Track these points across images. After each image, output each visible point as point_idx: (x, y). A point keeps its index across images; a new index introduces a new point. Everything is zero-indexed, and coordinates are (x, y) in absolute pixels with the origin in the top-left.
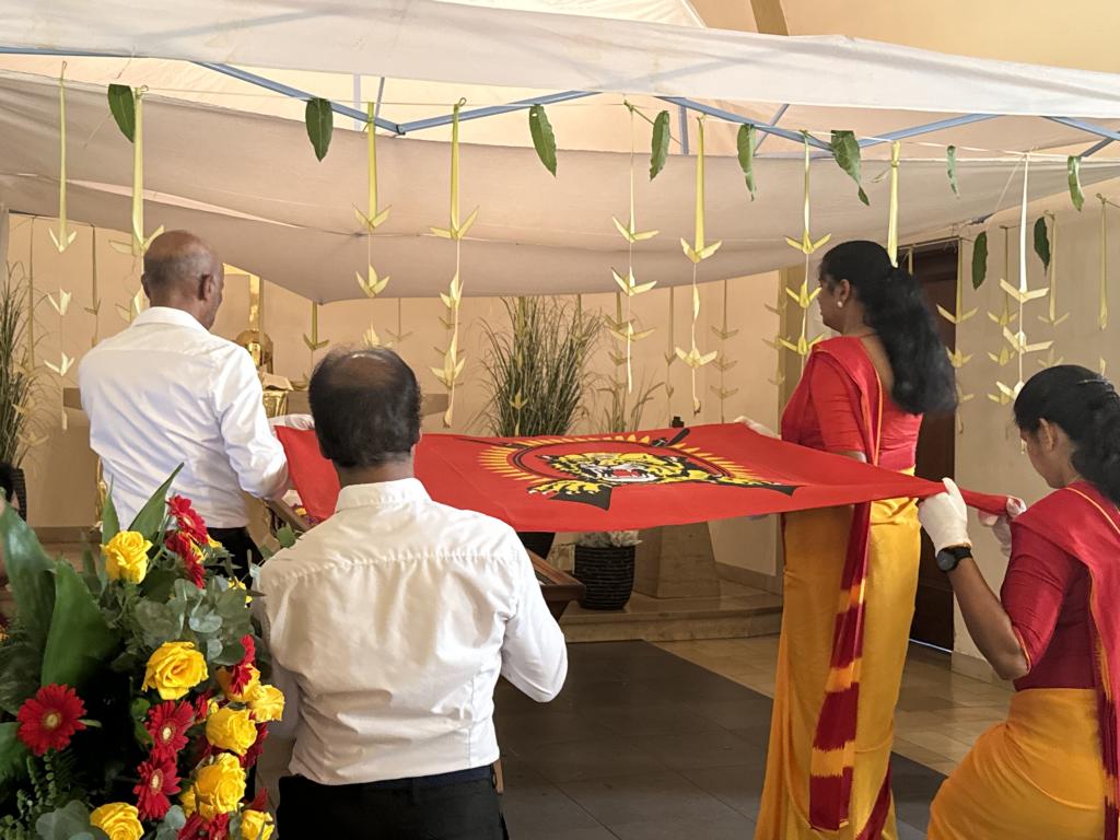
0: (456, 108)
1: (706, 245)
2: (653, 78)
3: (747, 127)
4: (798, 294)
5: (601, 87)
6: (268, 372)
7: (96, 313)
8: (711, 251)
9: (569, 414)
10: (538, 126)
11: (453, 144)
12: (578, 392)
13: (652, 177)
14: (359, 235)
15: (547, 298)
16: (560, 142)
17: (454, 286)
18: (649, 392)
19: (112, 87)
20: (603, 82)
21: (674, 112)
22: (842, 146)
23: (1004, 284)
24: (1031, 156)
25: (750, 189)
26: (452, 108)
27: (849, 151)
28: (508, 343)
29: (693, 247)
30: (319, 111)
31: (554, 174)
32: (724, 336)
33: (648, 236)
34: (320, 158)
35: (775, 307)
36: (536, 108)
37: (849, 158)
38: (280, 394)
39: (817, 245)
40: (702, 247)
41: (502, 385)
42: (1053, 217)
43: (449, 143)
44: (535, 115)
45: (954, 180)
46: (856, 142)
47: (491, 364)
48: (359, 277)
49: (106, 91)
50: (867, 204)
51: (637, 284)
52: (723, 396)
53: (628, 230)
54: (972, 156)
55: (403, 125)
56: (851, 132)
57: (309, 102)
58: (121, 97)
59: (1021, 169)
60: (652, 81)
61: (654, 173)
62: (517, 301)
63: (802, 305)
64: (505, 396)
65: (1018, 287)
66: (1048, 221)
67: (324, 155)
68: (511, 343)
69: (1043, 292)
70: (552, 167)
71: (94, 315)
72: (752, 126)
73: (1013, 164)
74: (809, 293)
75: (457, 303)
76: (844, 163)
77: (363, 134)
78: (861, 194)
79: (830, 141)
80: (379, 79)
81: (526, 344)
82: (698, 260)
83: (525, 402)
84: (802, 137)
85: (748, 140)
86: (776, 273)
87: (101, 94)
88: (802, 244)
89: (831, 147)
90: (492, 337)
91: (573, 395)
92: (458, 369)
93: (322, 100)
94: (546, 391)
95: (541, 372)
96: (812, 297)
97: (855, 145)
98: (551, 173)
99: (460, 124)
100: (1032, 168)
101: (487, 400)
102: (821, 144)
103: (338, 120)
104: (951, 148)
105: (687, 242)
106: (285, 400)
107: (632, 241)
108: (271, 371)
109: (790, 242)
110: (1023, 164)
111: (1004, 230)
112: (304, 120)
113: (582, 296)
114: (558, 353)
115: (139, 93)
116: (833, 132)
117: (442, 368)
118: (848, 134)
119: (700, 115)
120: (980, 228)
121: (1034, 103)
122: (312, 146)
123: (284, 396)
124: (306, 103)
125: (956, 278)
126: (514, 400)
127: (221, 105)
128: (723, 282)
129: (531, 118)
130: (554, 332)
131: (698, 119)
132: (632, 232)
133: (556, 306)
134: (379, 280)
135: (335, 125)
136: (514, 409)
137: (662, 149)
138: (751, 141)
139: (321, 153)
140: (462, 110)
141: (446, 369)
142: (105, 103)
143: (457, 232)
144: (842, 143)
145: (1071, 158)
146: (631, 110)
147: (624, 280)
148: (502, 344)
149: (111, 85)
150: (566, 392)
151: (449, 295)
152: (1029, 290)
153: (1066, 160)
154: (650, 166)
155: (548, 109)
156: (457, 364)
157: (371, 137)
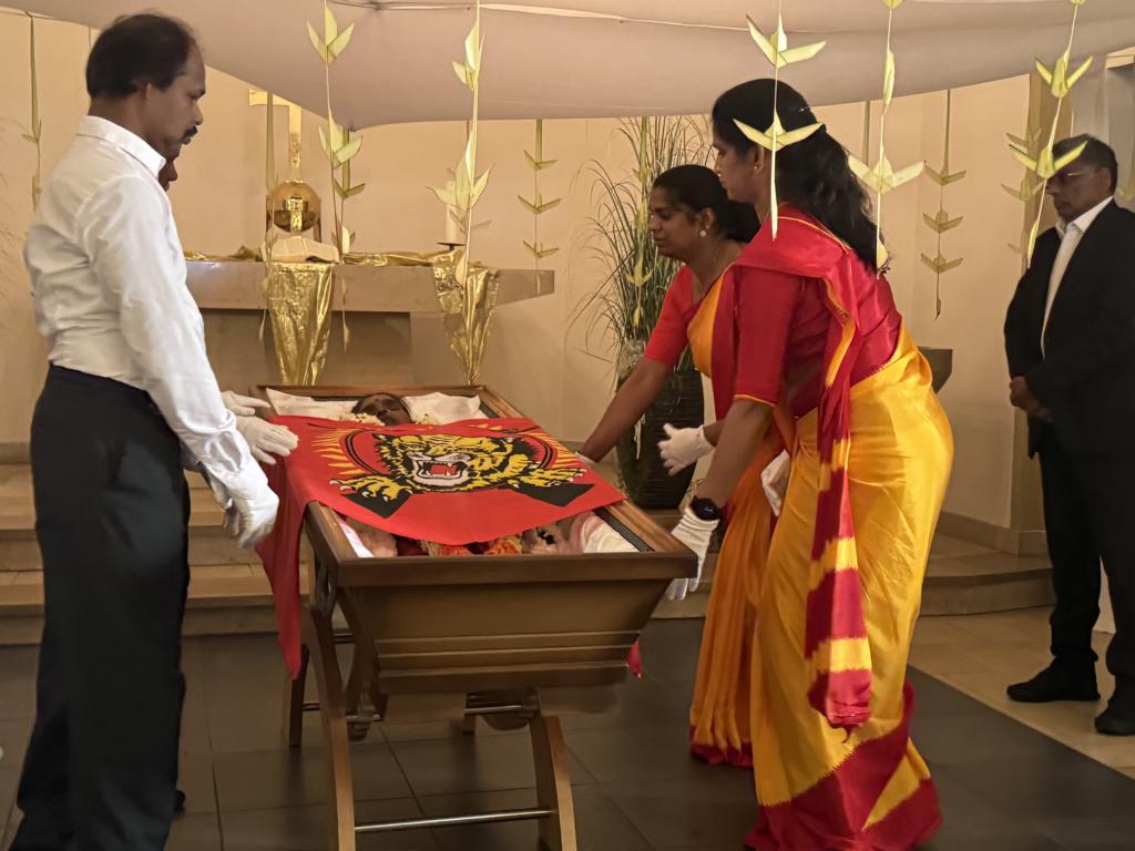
6: (316, 239)
7: (37, 141)
14: (376, 5)
17: (470, 45)
28: (634, 198)
38: (324, 267)
47: (609, 228)
48: (310, 28)
51: (790, 46)
68: (639, 198)
71: (34, 144)
83: (649, 275)
90: (611, 189)
101: (604, 279)
106: (330, 277)
108: (318, 239)
117: (452, 187)
123: (328, 271)
126: (633, 274)
128: (946, 92)
134: (340, 32)
136: (633, 285)
141: (458, 191)
147: (769, 40)
148: (624, 197)
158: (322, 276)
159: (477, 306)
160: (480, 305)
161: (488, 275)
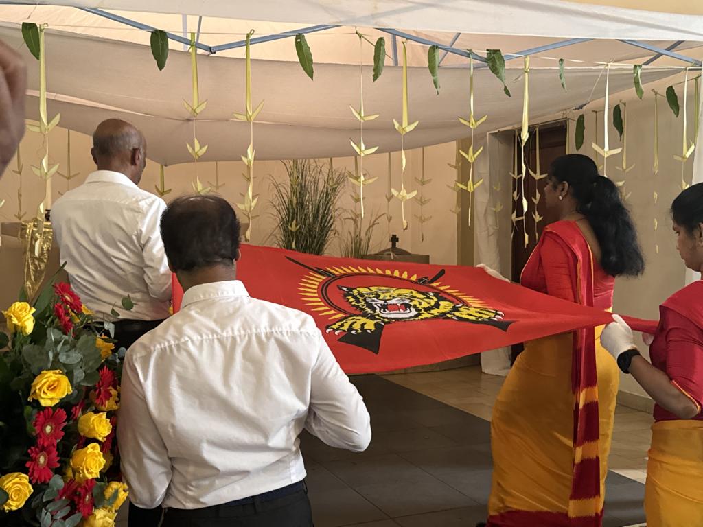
0: (248, 36)
1: (409, 124)
2: (373, 16)
3: (434, 48)
4: (467, 153)
5: (341, 22)
7: (20, 173)
8: (412, 127)
9: (327, 234)
10: (301, 47)
11: (246, 59)
12: (332, 221)
13: (375, 80)
14: (188, 120)
15: (312, 161)
16: (316, 58)
17: (249, 151)
18: (376, 220)
19: (25, 25)
20: (342, 19)
21: (388, 38)
22: (494, 60)
23: (595, 146)
24: (611, 65)
25: (436, 88)
26: (246, 36)
27: (498, 63)
28: (287, 189)
29: (401, 124)
30: (159, 39)
31: (312, 79)
32: (423, 183)
33: (372, 118)
34: (161, 70)
35: (454, 165)
36: (299, 36)
37: (498, 66)
39: (479, 123)
40: (406, 125)
41: (284, 217)
42: (624, 104)
43: (243, 59)
44: (299, 40)
45: (563, 80)
46: (502, 57)
47: (276, 203)
48: (188, 146)
49: (21, 27)
50: (510, 96)
51: (366, 149)
52: (422, 221)
53: (360, 114)
54: (575, 65)
55: (214, 47)
56: (499, 51)
57: (152, 33)
58: (30, 30)
59: (604, 73)
60: (373, 18)
61: (375, 78)
62: (292, 163)
63: (470, 160)
64: (285, 224)
65: (603, 148)
66: (622, 107)
67: (163, 67)
68: (289, 190)
69: (618, 151)
70: (310, 74)
71: (19, 175)
72: (437, 47)
73: (599, 70)
74: (474, 153)
75: (252, 162)
76: (495, 70)
77: (188, 53)
78: (506, 90)
79: (486, 57)
80: (198, 17)
81: (298, 190)
82: (404, 133)
83: (298, 227)
84: (469, 54)
85: (434, 56)
86: (455, 142)
87: (18, 29)
88: (469, 122)
89: (487, 60)
90: (276, 186)
91: (329, 222)
92: (253, 204)
93: (161, 31)
94: (311, 220)
95: (308, 208)
96: (476, 156)
97: (501, 58)
98: (310, 78)
99: (251, 46)
100: (612, 73)
101: (274, 227)
102: (480, 58)
103: (172, 45)
104: (561, 60)
105: (398, 122)
107: (362, 121)
109: (461, 120)
110: (606, 70)
111: (594, 113)
112: (150, 44)
113: (333, 159)
114: (318, 196)
115: (42, 28)
116: (488, 50)
117: (243, 203)
118: (497, 52)
119: (404, 40)
120: (580, 112)
121: (613, 32)
122: (155, 62)
124: (150, 33)
125: (565, 145)
126: (291, 226)
127: (96, 35)
128: (421, 148)
129: (296, 42)
130: (316, 183)
131: (403, 43)
132: (363, 115)
133: (317, 166)
134: (201, 148)
135: (170, 48)
136: (291, 231)
137: (380, 62)
138: (436, 57)
139: (161, 66)
140: (252, 37)
141: (246, 205)
142: (20, 35)
143: (250, 117)
144: (494, 57)
145: (635, 66)
146: (360, 37)
147: (358, 146)
148: (283, 190)
149: (24, 23)
150: (324, 220)
151: (246, 156)
152: (610, 149)
153: (632, 67)
154: (373, 73)
155: (307, 36)
156: (253, 201)
157: (193, 55)
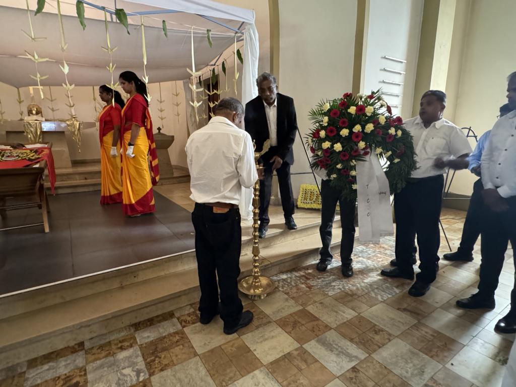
25: (82, 25)
27: (122, 16)
32: (161, 102)
46: (125, 13)
52: (162, 119)
66: (225, 62)
76: (121, 21)
78: (128, 32)
84: (103, 9)
85: (81, 7)
89: (114, 13)
104: (164, 21)
106: (40, 124)
116: (115, 8)
118: (122, 10)
144: (120, 13)
145: (208, 31)
158: (38, 124)
159: (78, 130)
160: (79, 129)
161: (80, 123)
